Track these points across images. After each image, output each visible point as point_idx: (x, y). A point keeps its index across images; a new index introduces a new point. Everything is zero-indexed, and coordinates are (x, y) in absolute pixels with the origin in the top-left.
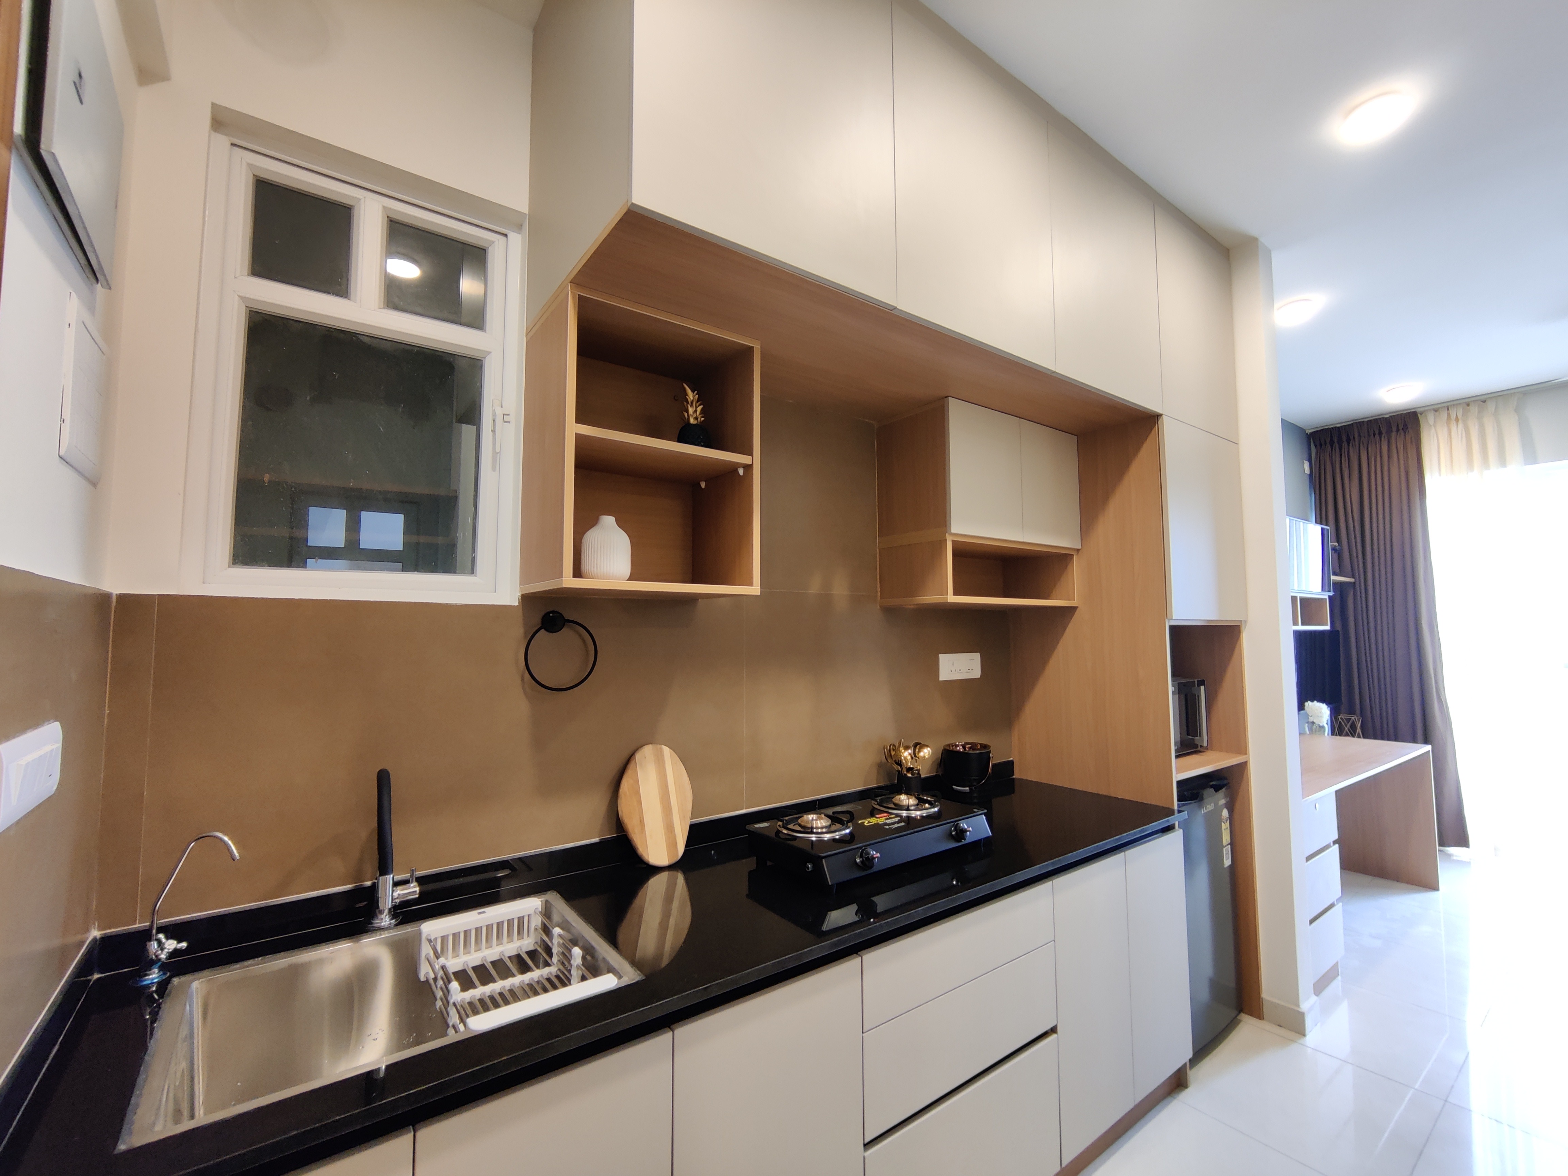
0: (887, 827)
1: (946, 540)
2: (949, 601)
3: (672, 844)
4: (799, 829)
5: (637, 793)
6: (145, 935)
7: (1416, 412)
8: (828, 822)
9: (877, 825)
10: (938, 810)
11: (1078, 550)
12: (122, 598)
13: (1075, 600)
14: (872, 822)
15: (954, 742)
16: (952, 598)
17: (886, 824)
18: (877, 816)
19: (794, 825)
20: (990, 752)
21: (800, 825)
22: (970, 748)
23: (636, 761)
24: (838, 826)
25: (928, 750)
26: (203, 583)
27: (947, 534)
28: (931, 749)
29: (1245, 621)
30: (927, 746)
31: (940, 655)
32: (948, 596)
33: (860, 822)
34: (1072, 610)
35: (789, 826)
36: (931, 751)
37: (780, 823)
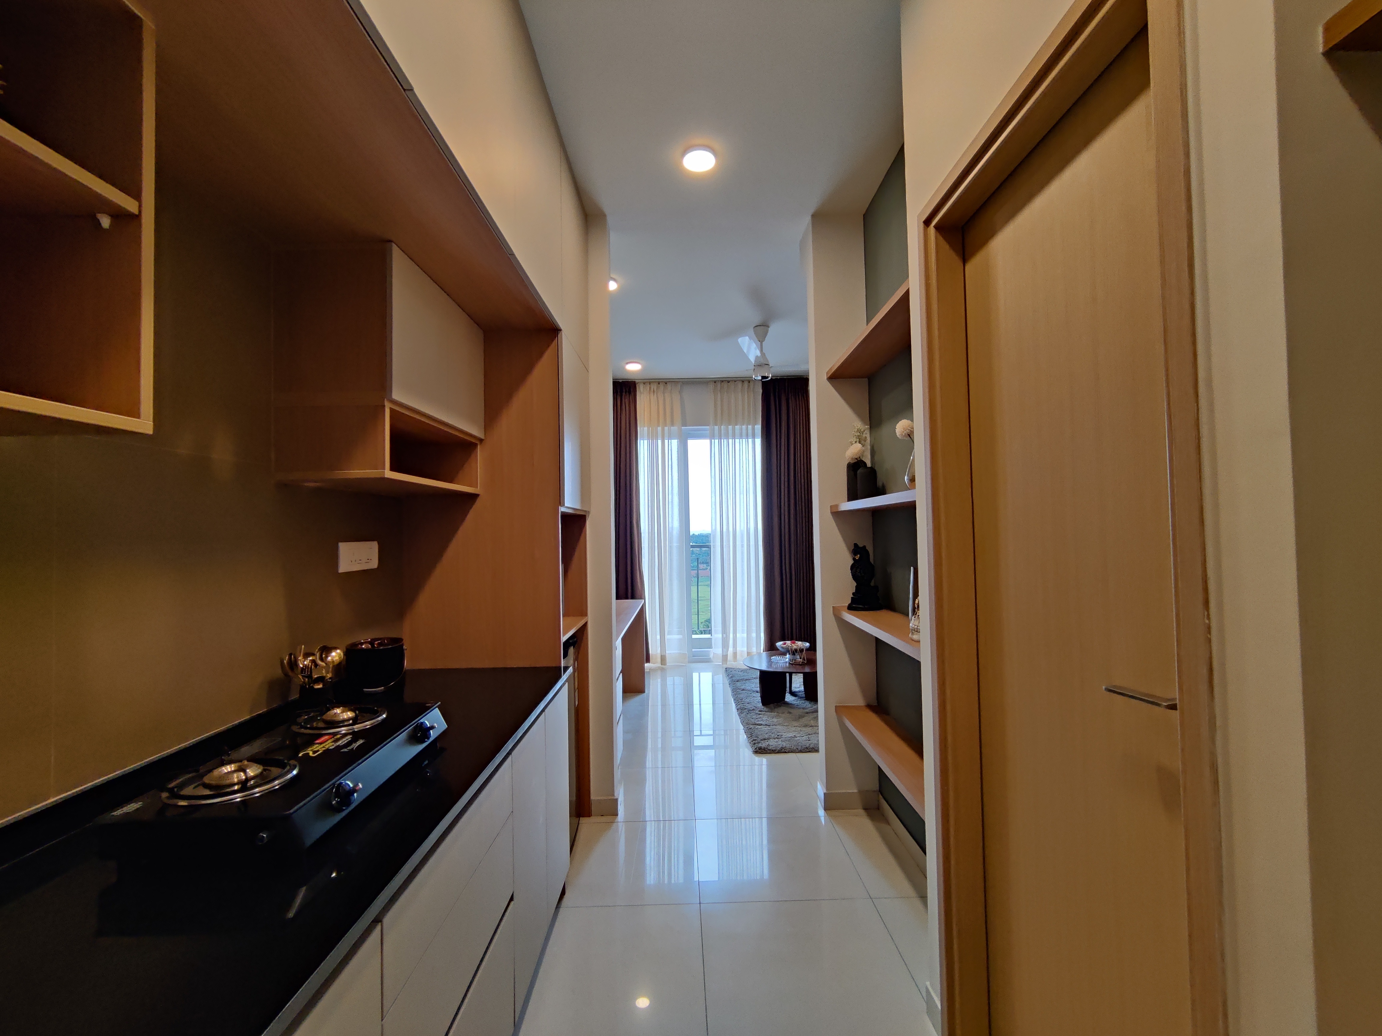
0: (345, 750)
1: (384, 406)
2: (386, 476)
4: (207, 792)
7: (635, 382)
8: (259, 768)
9: (327, 751)
10: (387, 716)
11: (481, 440)
13: (477, 487)
14: (318, 751)
15: (359, 640)
16: (389, 474)
17: (339, 747)
18: (317, 741)
19: (194, 788)
20: (403, 645)
21: (206, 786)
22: (379, 644)
24: (275, 771)
25: (337, 653)
27: (385, 399)
28: (341, 650)
29: (589, 512)
30: (336, 648)
31: (340, 543)
32: (386, 471)
33: (300, 755)
34: (473, 497)
35: (183, 793)
36: (342, 654)
37: (165, 795)
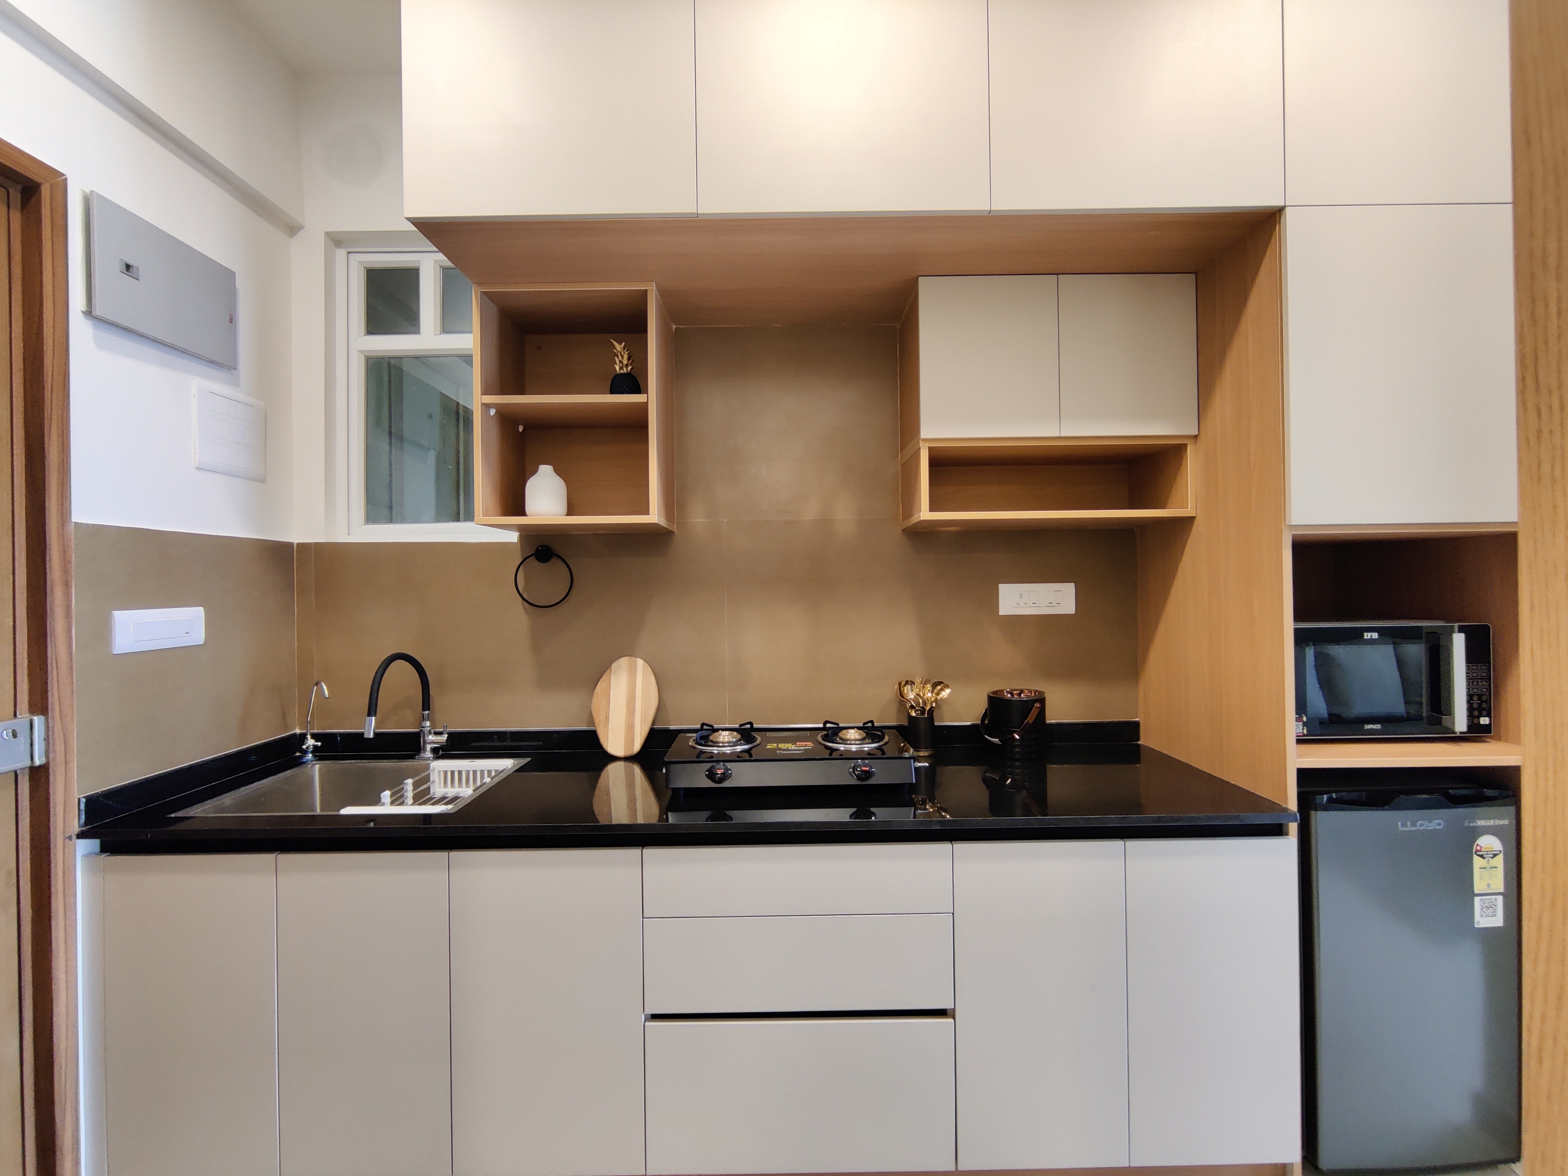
1: (921, 448)
2: (926, 520)
3: (630, 740)
5: (608, 695)
6: (303, 737)
11: (1196, 437)
12: (300, 545)
13: (1191, 509)
16: (933, 516)
23: (611, 669)
26: (349, 535)
27: (917, 440)
31: (1000, 585)
32: (924, 514)
34: (1190, 520)
